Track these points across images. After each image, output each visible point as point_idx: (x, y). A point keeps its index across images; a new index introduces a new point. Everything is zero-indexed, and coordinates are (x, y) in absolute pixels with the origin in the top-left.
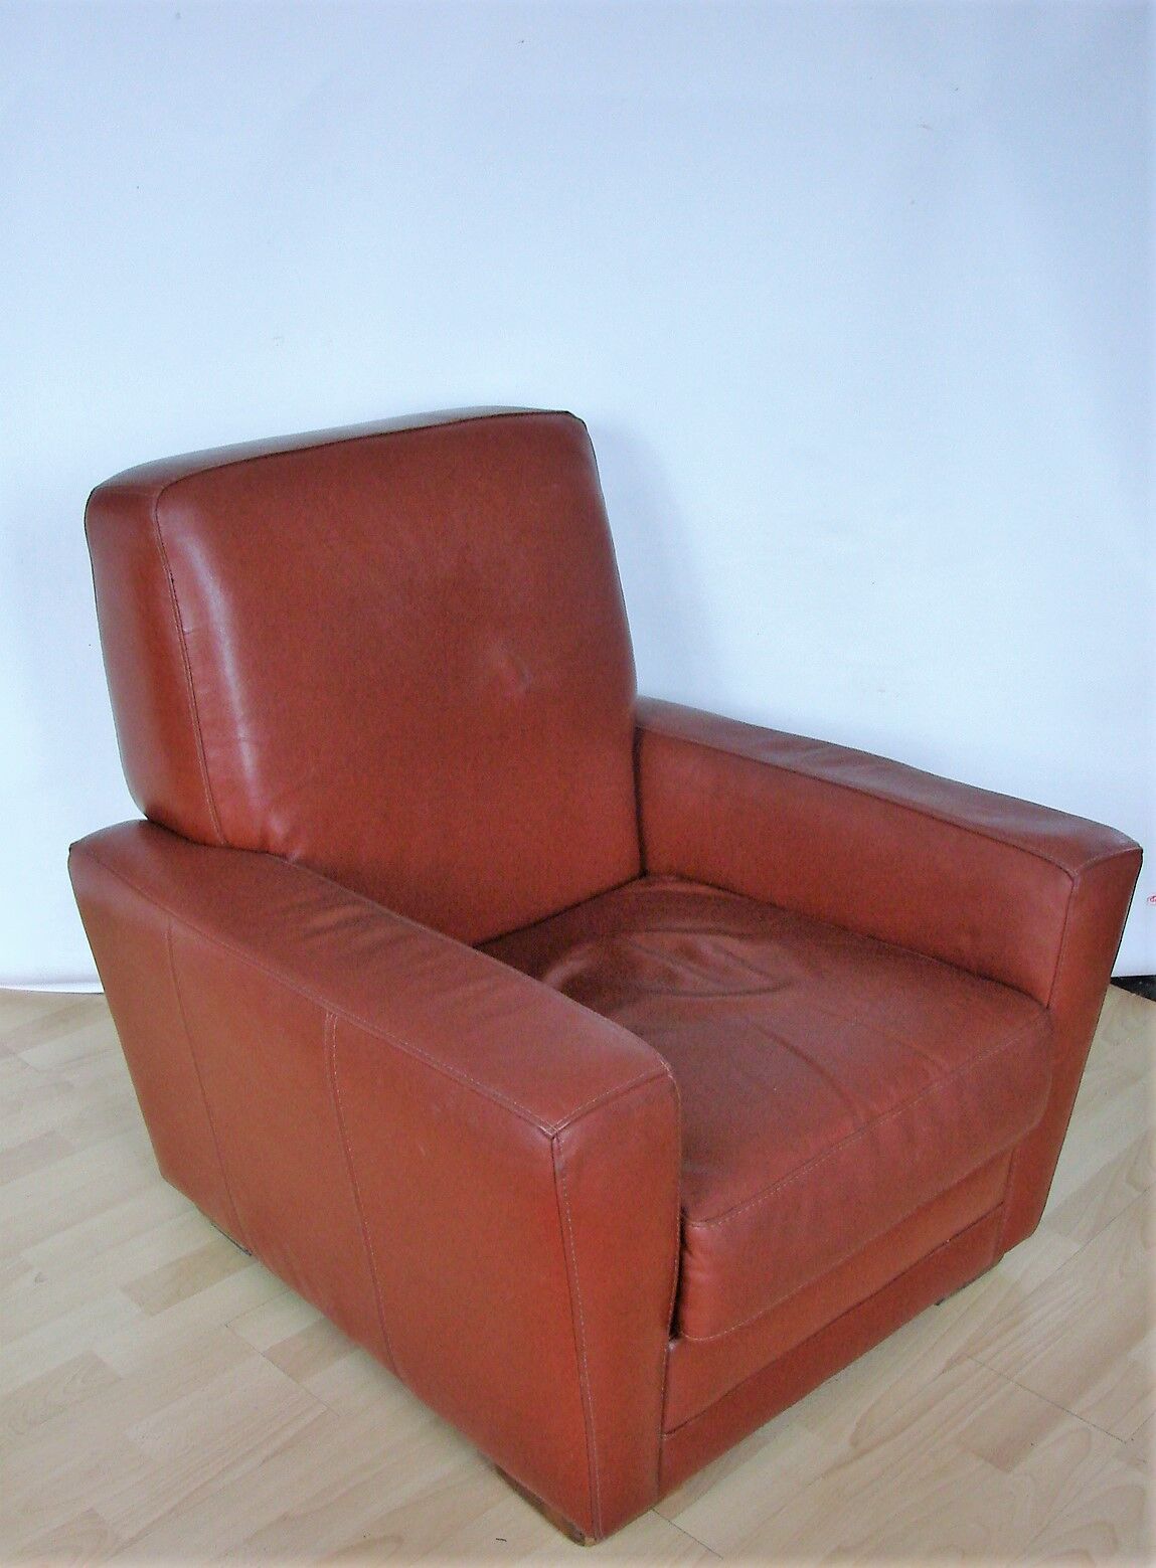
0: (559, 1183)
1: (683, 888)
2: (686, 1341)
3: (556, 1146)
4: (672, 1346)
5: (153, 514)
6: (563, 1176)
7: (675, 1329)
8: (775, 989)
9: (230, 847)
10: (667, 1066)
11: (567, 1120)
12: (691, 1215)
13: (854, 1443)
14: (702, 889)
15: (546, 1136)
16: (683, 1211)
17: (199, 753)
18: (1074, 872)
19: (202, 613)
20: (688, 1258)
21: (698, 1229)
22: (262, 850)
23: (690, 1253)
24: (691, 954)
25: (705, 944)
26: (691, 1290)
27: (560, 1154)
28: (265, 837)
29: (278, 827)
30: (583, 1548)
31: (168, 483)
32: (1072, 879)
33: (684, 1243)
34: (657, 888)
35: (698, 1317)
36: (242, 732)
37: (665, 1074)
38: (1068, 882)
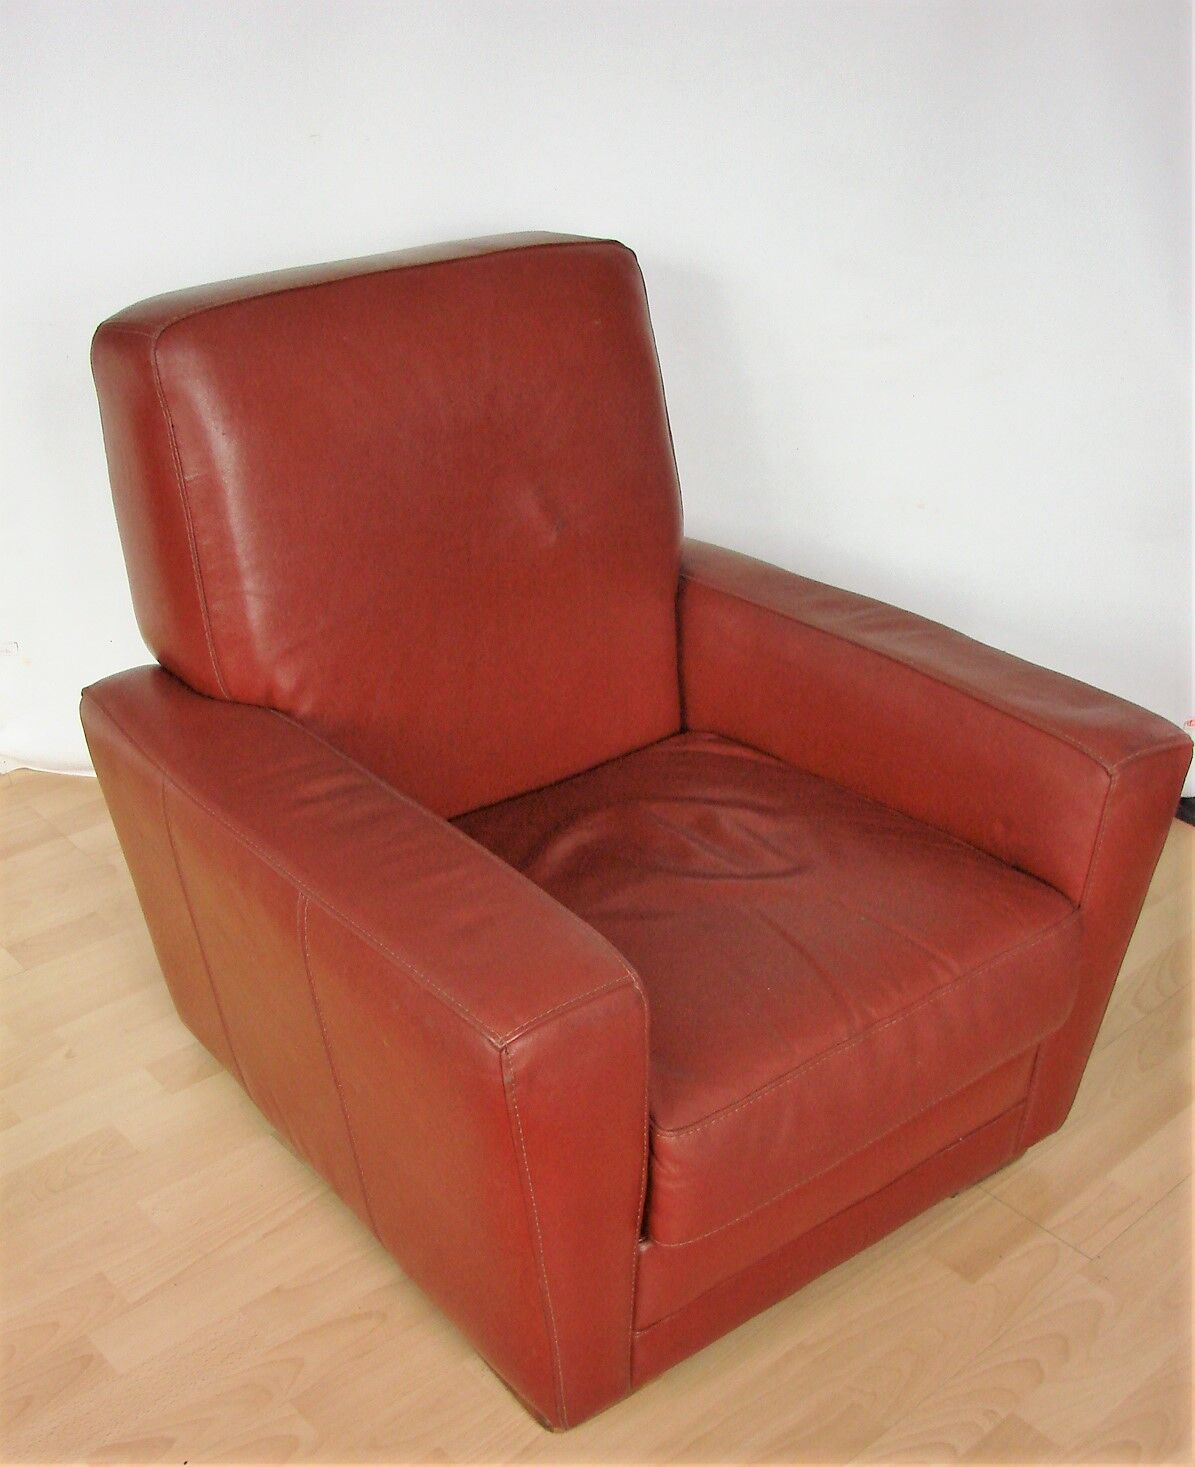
0: (509, 1096)
1: (716, 749)
2: (656, 1247)
3: (504, 1058)
4: (644, 1248)
5: (152, 356)
6: (512, 1089)
7: (646, 1231)
8: (788, 874)
9: (236, 703)
10: (632, 975)
11: (518, 1032)
12: (660, 1123)
14: (738, 751)
15: (496, 1047)
16: (652, 1117)
17: (202, 606)
19: (207, 460)
20: (656, 1165)
21: (667, 1139)
22: (268, 705)
23: (661, 1164)
24: (708, 828)
25: (729, 820)
26: (661, 1199)
27: (508, 1066)
28: (271, 690)
29: (285, 680)
31: (167, 323)
32: (1109, 776)
33: (652, 1152)
34: (691, 748)
35: (672, 1223)
36: (249, 584)
37: (630, 984)
38: (1105, 780)
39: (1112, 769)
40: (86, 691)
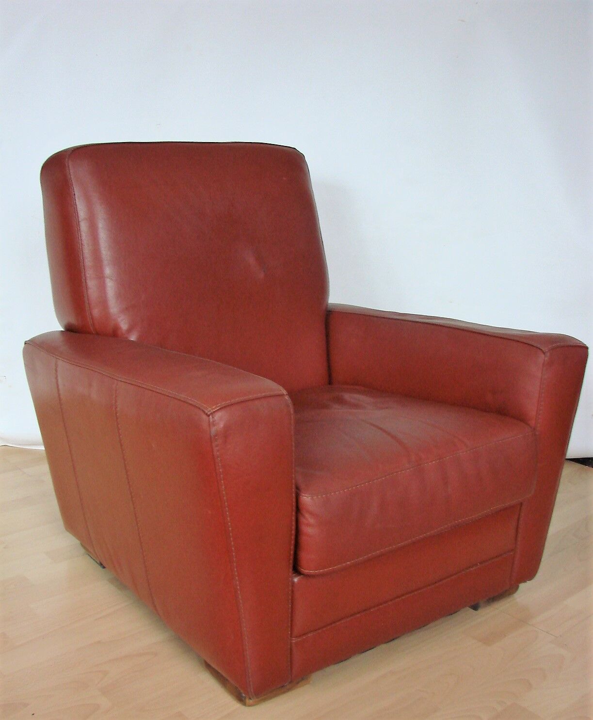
0: (214, 444)
3: (211, 420)
4: (295, 579)
7: (296, 570)
9: (98, 334)
10: (285, 392)
11: (218, 407)
12: (302, 491)
15: (205, 412)
16: (297, 488)
17: (83, 283)
18: (545, 349)
19: (90, 211)
21: (306, 499)
22: (114, 336)
23: (303, 516)
26: (304, 539)
27: (214, 426)
28: (115, 329)
32: (544, 353)
33: (298, 509)
37: (283, 395)
38: (542, 356)
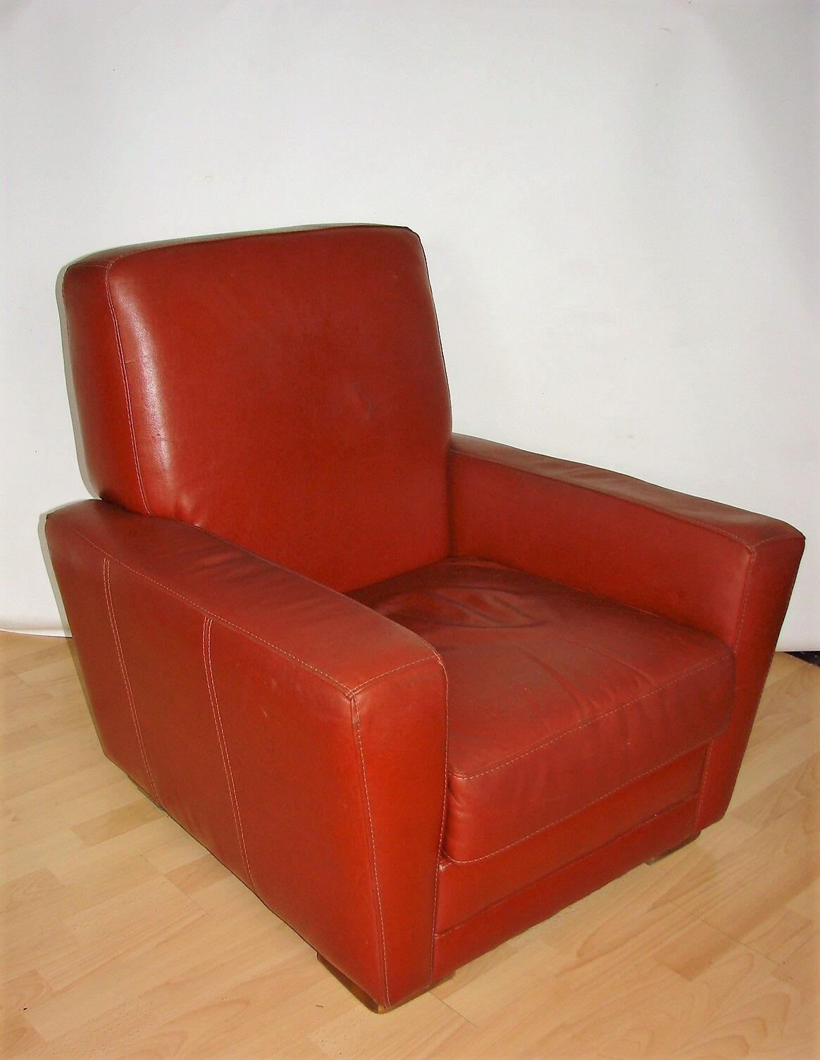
2: (452, 863)
3: (353, 705)
4: (443, 867)
5: (107, 280)
6: (358, 726)
7: (445, 851)
8: (531, 626)
9: (155, 517)
10: (437, 656)
11: (361, 687)
13: (580, 954)
15: (346, 696)
20: (453, 800)
21: (460, 779)
22: (178, 519)
23: (456, 798)
24: (478, 602)
25: (488, 597)
26: (456, 826)
28: (179, 510)
29: (187, 503)
30: (376, 1015)
31: (118, 259)
32: (750, 553)
33: (450, 789)
34: (460, 563)
37: (435, 661)
38: (748, 556)
39: (752, 548)
40: (49, 517)
